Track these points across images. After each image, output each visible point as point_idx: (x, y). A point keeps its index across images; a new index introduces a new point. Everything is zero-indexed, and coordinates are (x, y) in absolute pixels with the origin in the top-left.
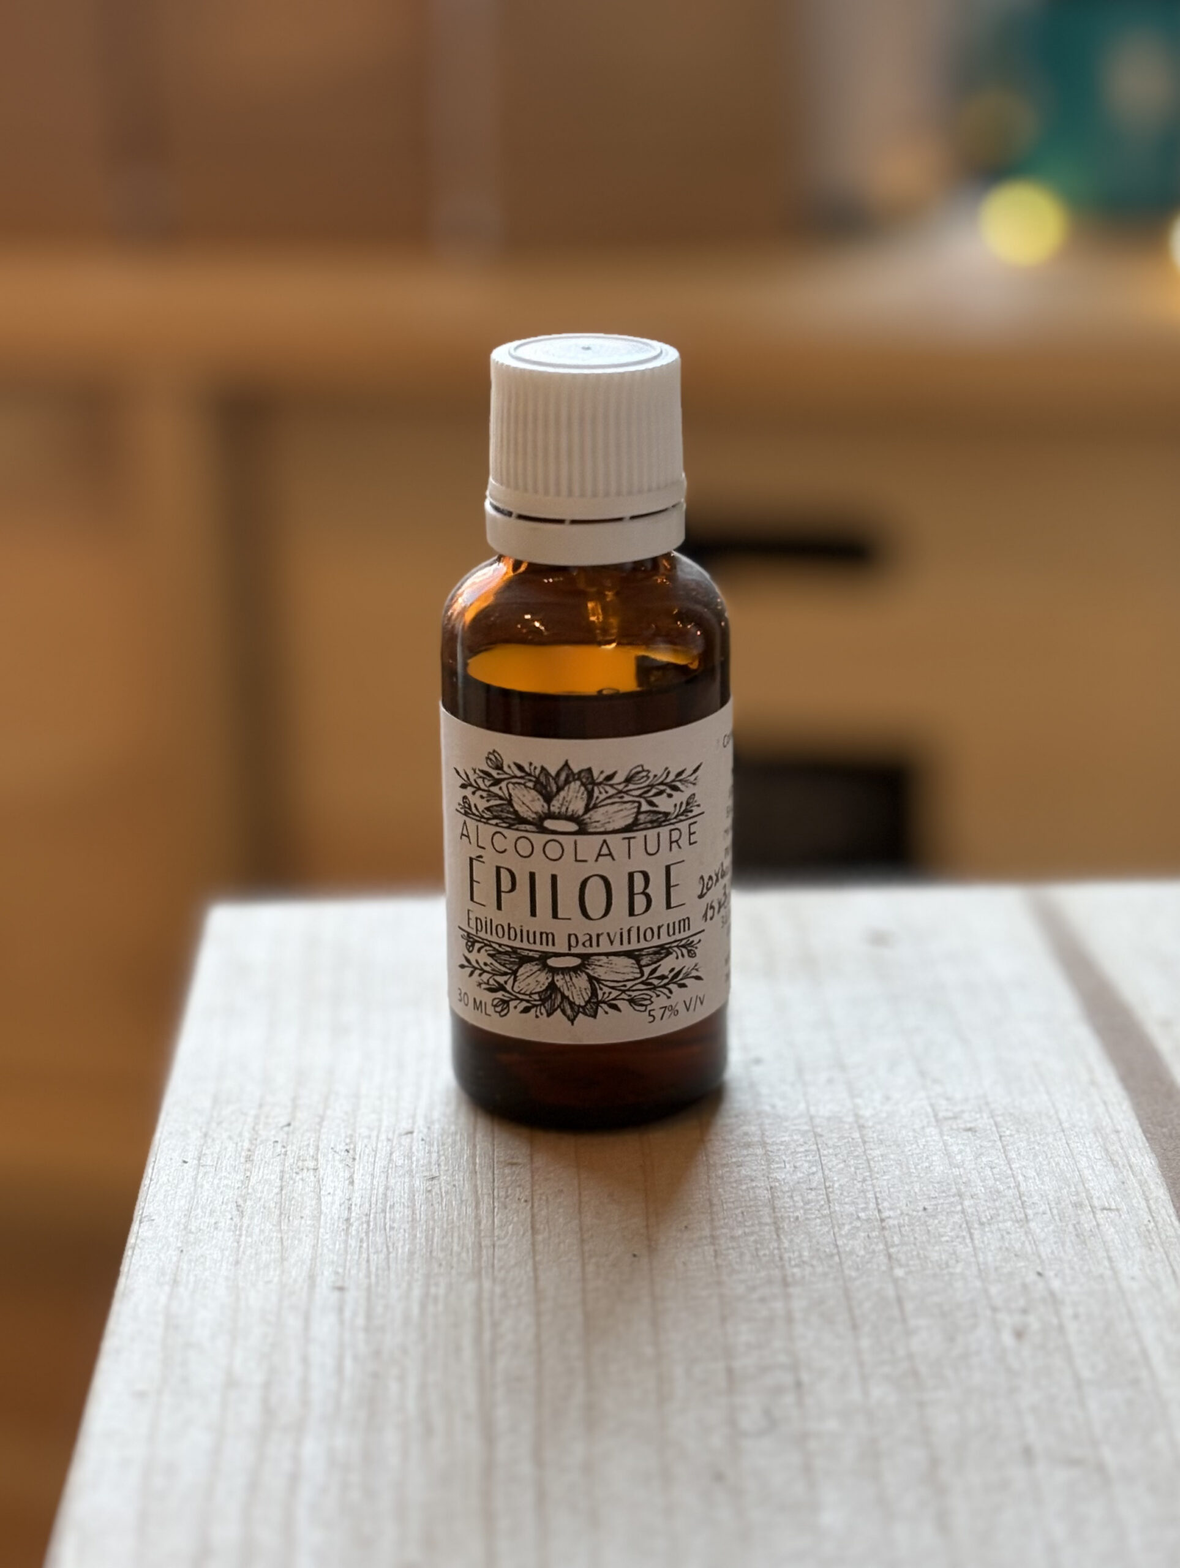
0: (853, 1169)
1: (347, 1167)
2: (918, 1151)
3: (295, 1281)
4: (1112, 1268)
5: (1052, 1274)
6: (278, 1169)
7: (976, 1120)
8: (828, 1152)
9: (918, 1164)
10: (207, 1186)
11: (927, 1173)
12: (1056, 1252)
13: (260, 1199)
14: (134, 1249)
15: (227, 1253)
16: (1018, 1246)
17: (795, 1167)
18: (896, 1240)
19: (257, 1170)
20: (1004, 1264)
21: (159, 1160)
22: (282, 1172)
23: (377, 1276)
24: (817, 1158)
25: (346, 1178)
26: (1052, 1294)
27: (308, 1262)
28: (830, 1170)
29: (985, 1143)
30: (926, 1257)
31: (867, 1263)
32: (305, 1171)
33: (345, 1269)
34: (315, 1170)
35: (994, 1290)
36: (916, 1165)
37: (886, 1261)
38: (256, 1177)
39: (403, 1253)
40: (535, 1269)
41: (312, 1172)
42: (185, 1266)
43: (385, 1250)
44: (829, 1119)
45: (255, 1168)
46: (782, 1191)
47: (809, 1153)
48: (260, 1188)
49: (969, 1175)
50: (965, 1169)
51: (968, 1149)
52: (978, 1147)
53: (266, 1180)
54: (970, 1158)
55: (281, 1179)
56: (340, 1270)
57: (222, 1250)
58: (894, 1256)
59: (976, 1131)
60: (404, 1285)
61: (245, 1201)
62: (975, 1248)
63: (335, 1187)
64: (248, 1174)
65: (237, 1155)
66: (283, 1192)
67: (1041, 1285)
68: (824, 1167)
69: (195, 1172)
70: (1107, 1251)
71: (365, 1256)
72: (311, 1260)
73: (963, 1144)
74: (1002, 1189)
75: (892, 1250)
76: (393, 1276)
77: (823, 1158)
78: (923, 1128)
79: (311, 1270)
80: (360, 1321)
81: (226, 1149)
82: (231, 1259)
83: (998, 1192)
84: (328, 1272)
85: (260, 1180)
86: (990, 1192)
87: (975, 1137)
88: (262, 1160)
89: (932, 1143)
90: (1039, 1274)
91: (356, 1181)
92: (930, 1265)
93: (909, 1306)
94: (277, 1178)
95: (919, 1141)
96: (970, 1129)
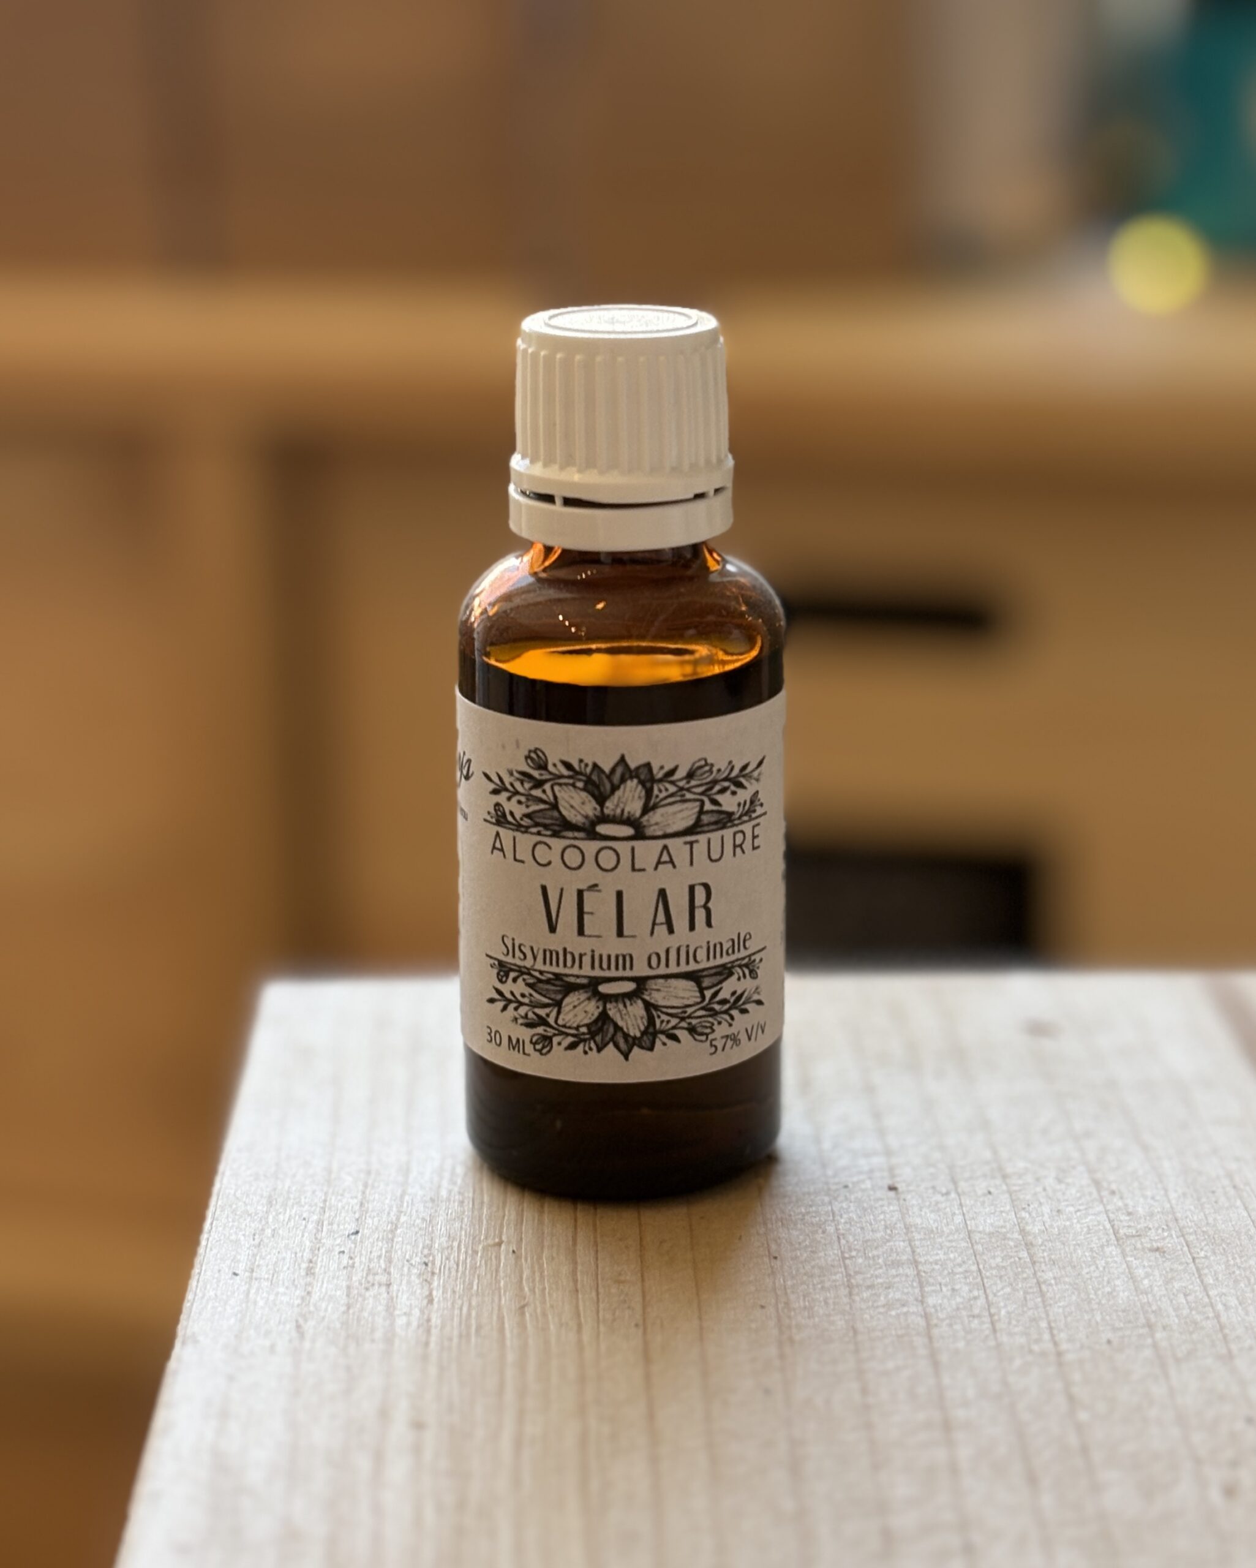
0: (1022, 1293)
1: (424, 1283)
2: (1096, 1274)
3: (365, 1415)
6: (344, 1284)
7: (1164, 1239)
8: (992, 1274)
9: (1099, 1289)
10: (261, 1303)
11: (1109, 1300)
13: (324, 1318)
15: (285, 1382)
16: (1221, 1387)
17: (953, 1290)
18: (1078, 1377)
19: (319, 1284)
20: (1206, 1408)
21: (205, 1271)
22: (349, 1287)
24: (979, 1279)
25: (424, 1295)
27: (381, 1394)
28: (995, 1295)
29: (1176, 1266)
30: (1114, 1399)
31: (1045, 1404)
32: (376, 1287)
34: (389, 1285)
35: (1196, 1438)
36: (1096, 1290)
37: (1066, 1402)
38: (318, 1294)
41: (383, 1289)
44: (991, 1234)
45: (317, 1281)
46: (938, 1318)
47: (969, 1274)
48: (324, 1305)
49: (1159, 1303)
50: (1154, 1296)
51: (1156, 1273)
52: (1168, 1269)
53: (331, 1297)
54: (1159, 1284)
55: (348, 1295)
57: (280, 1379)
58: (1076, 1397)
59: (1164, 1252)
61: (306, 1320)
62: (1170, 1389)
63: (411, 1305)
64: (310, 1289)
65: (296, 1267)
66: (351, 1311)
67: (1251, 1433)
68: (988, 1291)
69: (247, 1286)
72: (384, 1391)
73: (1150, 1267)
74: (1199, 1320)
75: (1073, 1390)
77: (985, 1281)
78: (1102, 1246)
79: (383, 1403)
80: (444, 1465)
81: (284, 1259)
83: (1195, 1323)
85: (324, 1298)
86: (1186, 1323)
87: (1164, 1259)
88: (325, 1273)
89: (1112, 1265)
90: (1249, 1420)
91: (436, 1300)
92: (1119, 1408)
93: (1097, 1457)
94: (343, 1294)
95: (1098, 1262)
96: (1157, 1249)
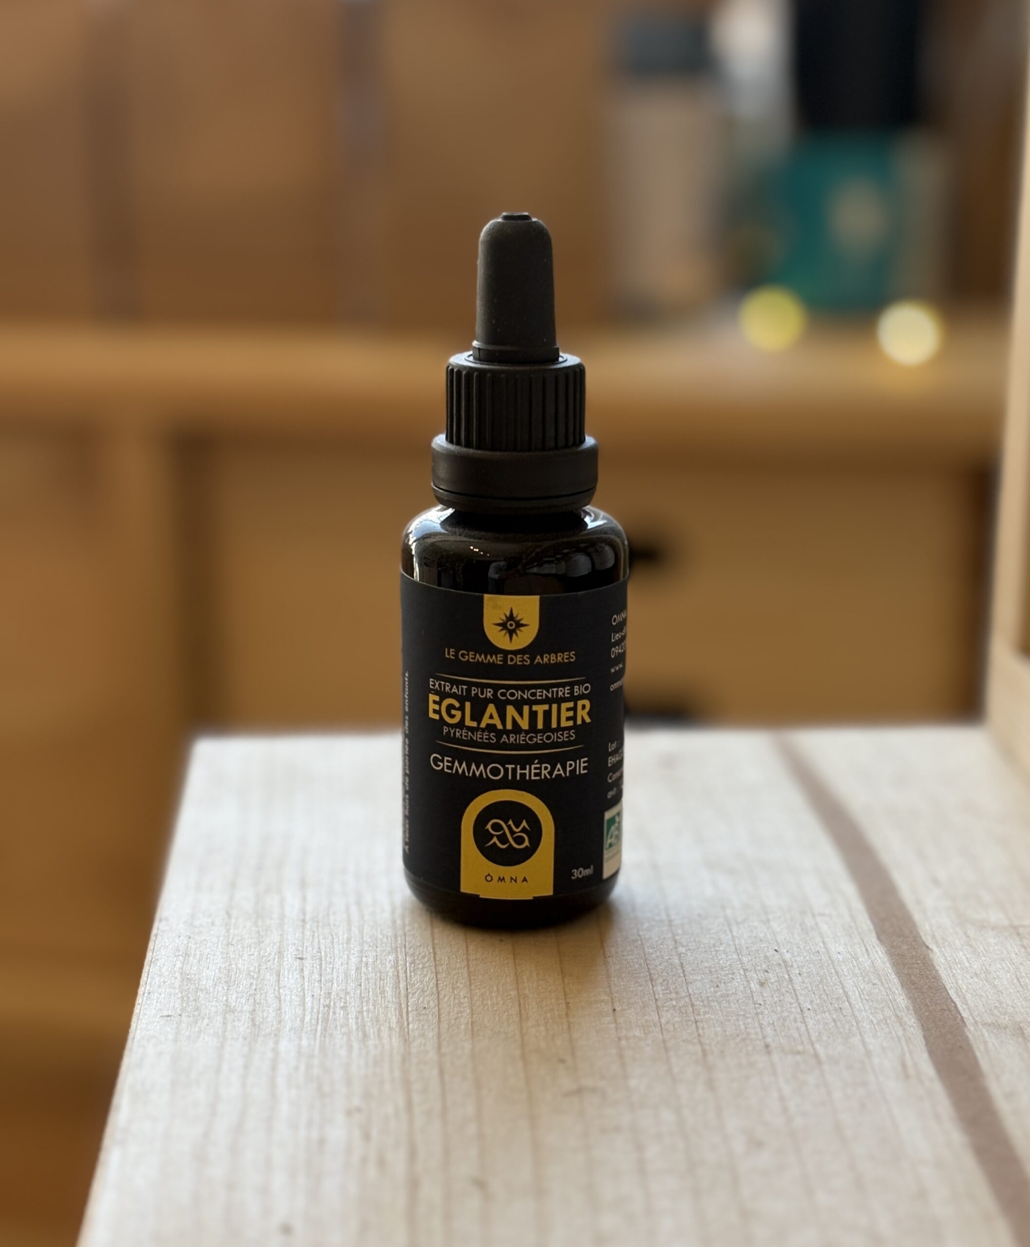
3: (270, 954)
4: (826, 948)
5: (785, 951)
12: (788, 939)
14: (156, 936)
15: (221, 939)
16: (762, 935)
18: (680, 932)
20: (752, 945)
23: (325, 952)
26: (785, 961)
27: (278, 945)
30: (700, 942)
31: (661, 944)
33: (303, 948)
35: (745, 959)
37: (673, 943)
39: (343, 939)
40: (434, 948)
42: (193, 946)
43: (330, 937)
56: (300, 948)
57: (218, 937)
58: (678, 941)
60: (345, 956)
62: (733, 936)
67: (777, 956)
70: (822, 938)
71: (316, 940)
72: (280, 942)
75: (677, 938)
76: (336, 952)
79: (280, 948)
80: (316, 976)
82: (224, 942)
84: (291, 949)
90: (776, 950)
92: (702, 946)
93: (688, 969)
